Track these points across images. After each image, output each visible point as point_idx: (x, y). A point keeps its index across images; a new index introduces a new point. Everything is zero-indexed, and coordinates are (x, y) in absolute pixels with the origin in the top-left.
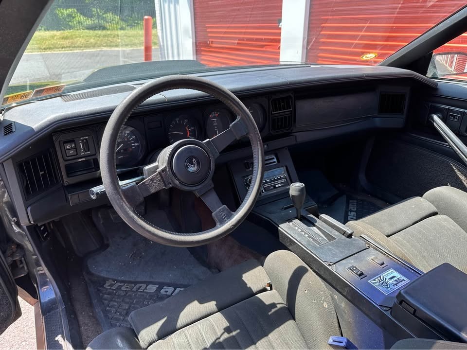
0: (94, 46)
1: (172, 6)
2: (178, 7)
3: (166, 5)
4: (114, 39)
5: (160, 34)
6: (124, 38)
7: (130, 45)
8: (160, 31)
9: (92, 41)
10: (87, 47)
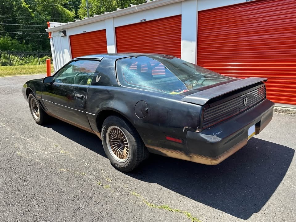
0: (10, 74)
1: (61, 55)
2: (64, 55)
3: (58, 54)
4: (22, 70)
5: (55, 67)
6: (28, 69)
7: (32, 73)
8: (55, 66)
9: (9, 71)
10: (6, 75)
